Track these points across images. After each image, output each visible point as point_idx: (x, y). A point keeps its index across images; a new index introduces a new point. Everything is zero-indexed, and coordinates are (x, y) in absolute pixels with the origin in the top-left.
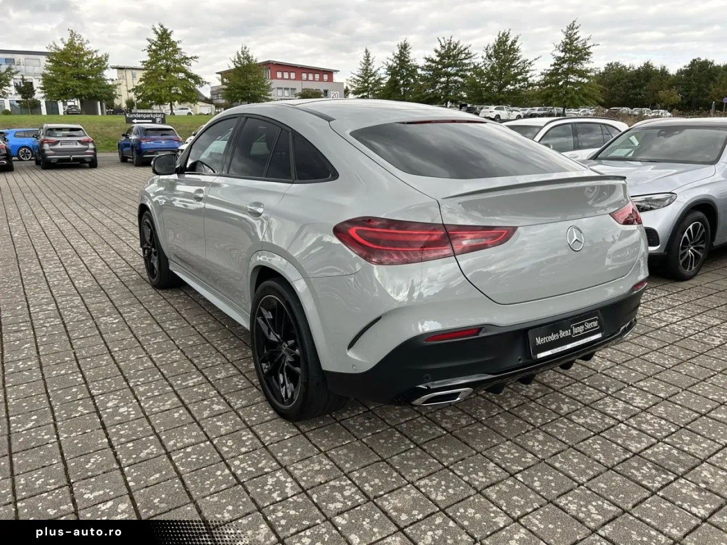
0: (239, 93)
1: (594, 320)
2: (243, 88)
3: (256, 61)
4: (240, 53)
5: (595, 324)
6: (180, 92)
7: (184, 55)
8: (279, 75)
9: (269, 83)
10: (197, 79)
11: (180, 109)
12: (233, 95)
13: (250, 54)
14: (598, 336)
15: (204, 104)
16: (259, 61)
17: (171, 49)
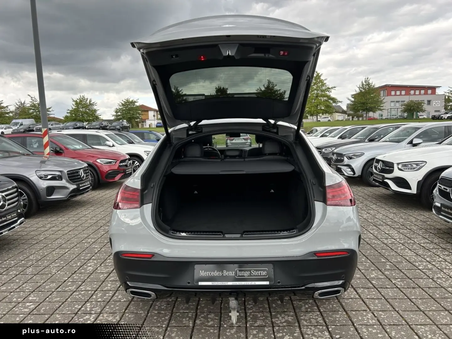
0: (360, 106)
1: (264, 271)
2: (363, 103)
3: (374, 86)
4: (364, 82)
5: (264, 273)
6: (323, 108)
7: (327, 86)
8: (393, 93)
9: (382, 99)
10: (334, 100)
11: (324, 118)
12: (356, 108)
13: (370, 82)
14: (267, 283)
15: (340, 114)
16: (377, 86)
17: (320, 84)
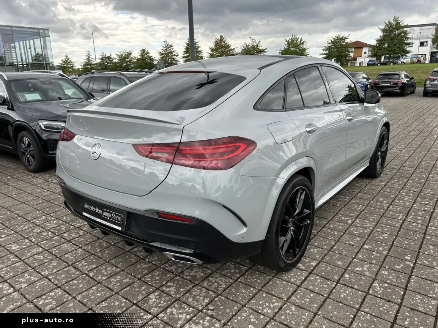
1: (120, 216)
5: (120, 219)
14: (119, 228)
